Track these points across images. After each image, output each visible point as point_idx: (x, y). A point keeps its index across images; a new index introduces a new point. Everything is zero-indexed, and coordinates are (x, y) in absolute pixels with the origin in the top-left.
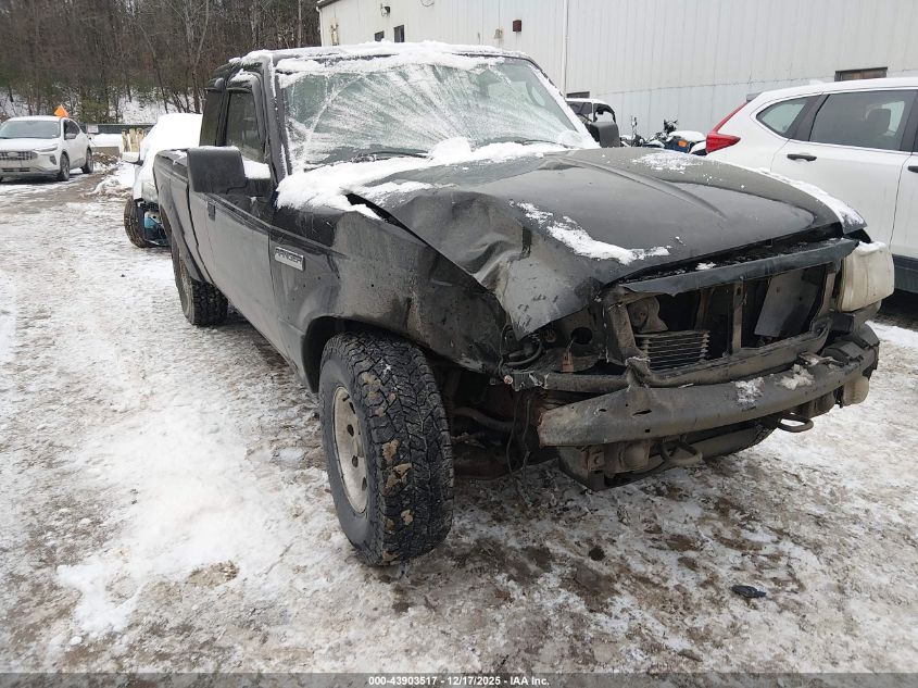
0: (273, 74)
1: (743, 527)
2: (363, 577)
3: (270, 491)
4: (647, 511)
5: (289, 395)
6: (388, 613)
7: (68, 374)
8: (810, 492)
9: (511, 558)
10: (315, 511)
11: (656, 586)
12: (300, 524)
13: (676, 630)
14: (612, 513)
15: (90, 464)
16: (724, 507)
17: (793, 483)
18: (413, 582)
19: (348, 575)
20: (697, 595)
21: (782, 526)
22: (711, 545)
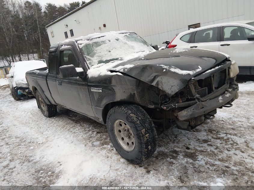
0: (77, 45)
1: (217, 134)
2: (134, 168)
3: (97, 153)
4: (194, 136)
5: (86, 129)
6: (146, 174)
7: (19, 137)
8: (227, 123)
9: (168, 154)
10: (112, 155)
11: (205, 152)
12: (110, 159)
13: (216, 160)
14: (186, 138)
15: (41, 158)
16: (210, 131)
17: (222, 122)
18: (148, 166)
19: (130, 168)
20: (216, 151)
21: (226, 132)
22: (212, 140)
